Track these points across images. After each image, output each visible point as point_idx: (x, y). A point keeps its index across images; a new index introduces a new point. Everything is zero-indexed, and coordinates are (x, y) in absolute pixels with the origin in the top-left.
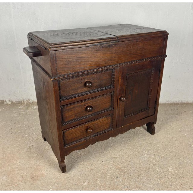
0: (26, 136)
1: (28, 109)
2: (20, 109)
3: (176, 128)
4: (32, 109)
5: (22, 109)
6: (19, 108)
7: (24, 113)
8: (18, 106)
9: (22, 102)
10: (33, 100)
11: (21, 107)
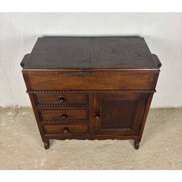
0: (16, 151)
1: (17, 116)
2: (9, 116)
3: (159, 141)
4: (21, 115)
5: (11, 116)
6: (8, 114)
7: (13, 121)
8: (7, 111)
9: (10, 107)
10: (21, 105)
11: (10, 114)
